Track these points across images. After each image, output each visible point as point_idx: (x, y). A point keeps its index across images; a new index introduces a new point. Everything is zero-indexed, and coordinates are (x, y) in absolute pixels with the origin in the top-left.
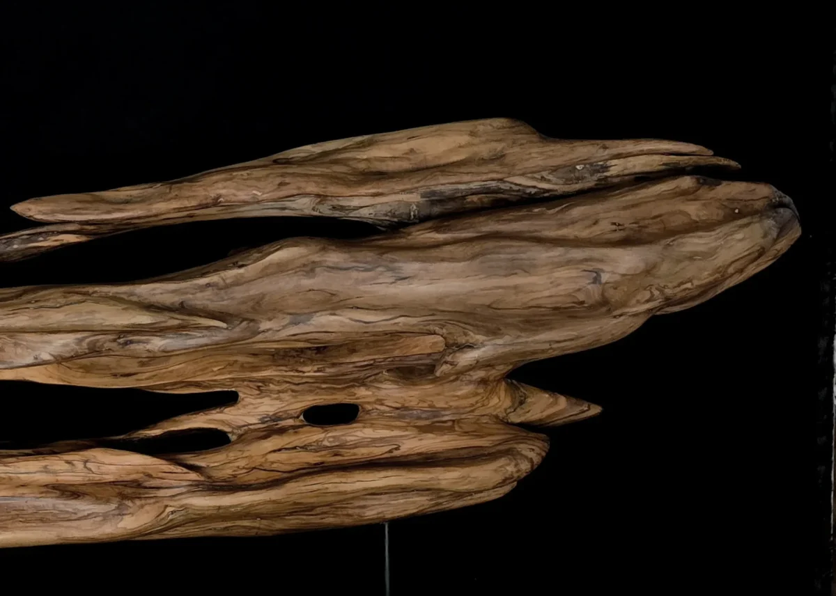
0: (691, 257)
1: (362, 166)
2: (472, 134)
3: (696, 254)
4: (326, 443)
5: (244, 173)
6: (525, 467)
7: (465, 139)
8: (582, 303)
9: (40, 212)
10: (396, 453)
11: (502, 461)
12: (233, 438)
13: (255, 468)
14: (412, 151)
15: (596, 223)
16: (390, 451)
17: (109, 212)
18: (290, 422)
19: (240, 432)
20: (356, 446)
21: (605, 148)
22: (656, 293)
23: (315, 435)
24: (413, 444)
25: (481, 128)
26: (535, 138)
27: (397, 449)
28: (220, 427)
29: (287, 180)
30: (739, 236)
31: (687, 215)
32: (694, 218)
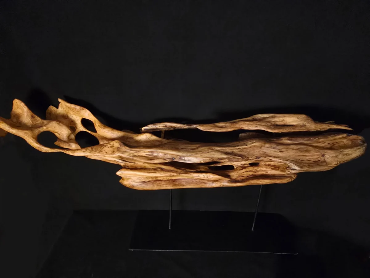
0: (346, 154)
1: (273, 123)
2: (298, 118)
3: (348, 154)
4: (253, 170)
5: (248, 123)
6: (293, 180)
7: (296, 119)
8: (319, 160)
9: (203, 129)
10: (267, 173)
11: (289, 179)
12: (235, 168)
13: (240, 176)
14: (284, 120)
15: (324, 143)
16: (266, 173)
17: (218, 130)
18: (247, 165)
19: (237, 166)
20: (259, 171)
21: (329, 126)
22: (339, 163)
23: (251, 168)
24: (271, 172)
25: (300, 117)
26: (313, 122)
27: (267, 172)
28: (233, 165)
29: (258, 126)
30: (358, 151)
31: (343, 142)
32: (345, 143)
